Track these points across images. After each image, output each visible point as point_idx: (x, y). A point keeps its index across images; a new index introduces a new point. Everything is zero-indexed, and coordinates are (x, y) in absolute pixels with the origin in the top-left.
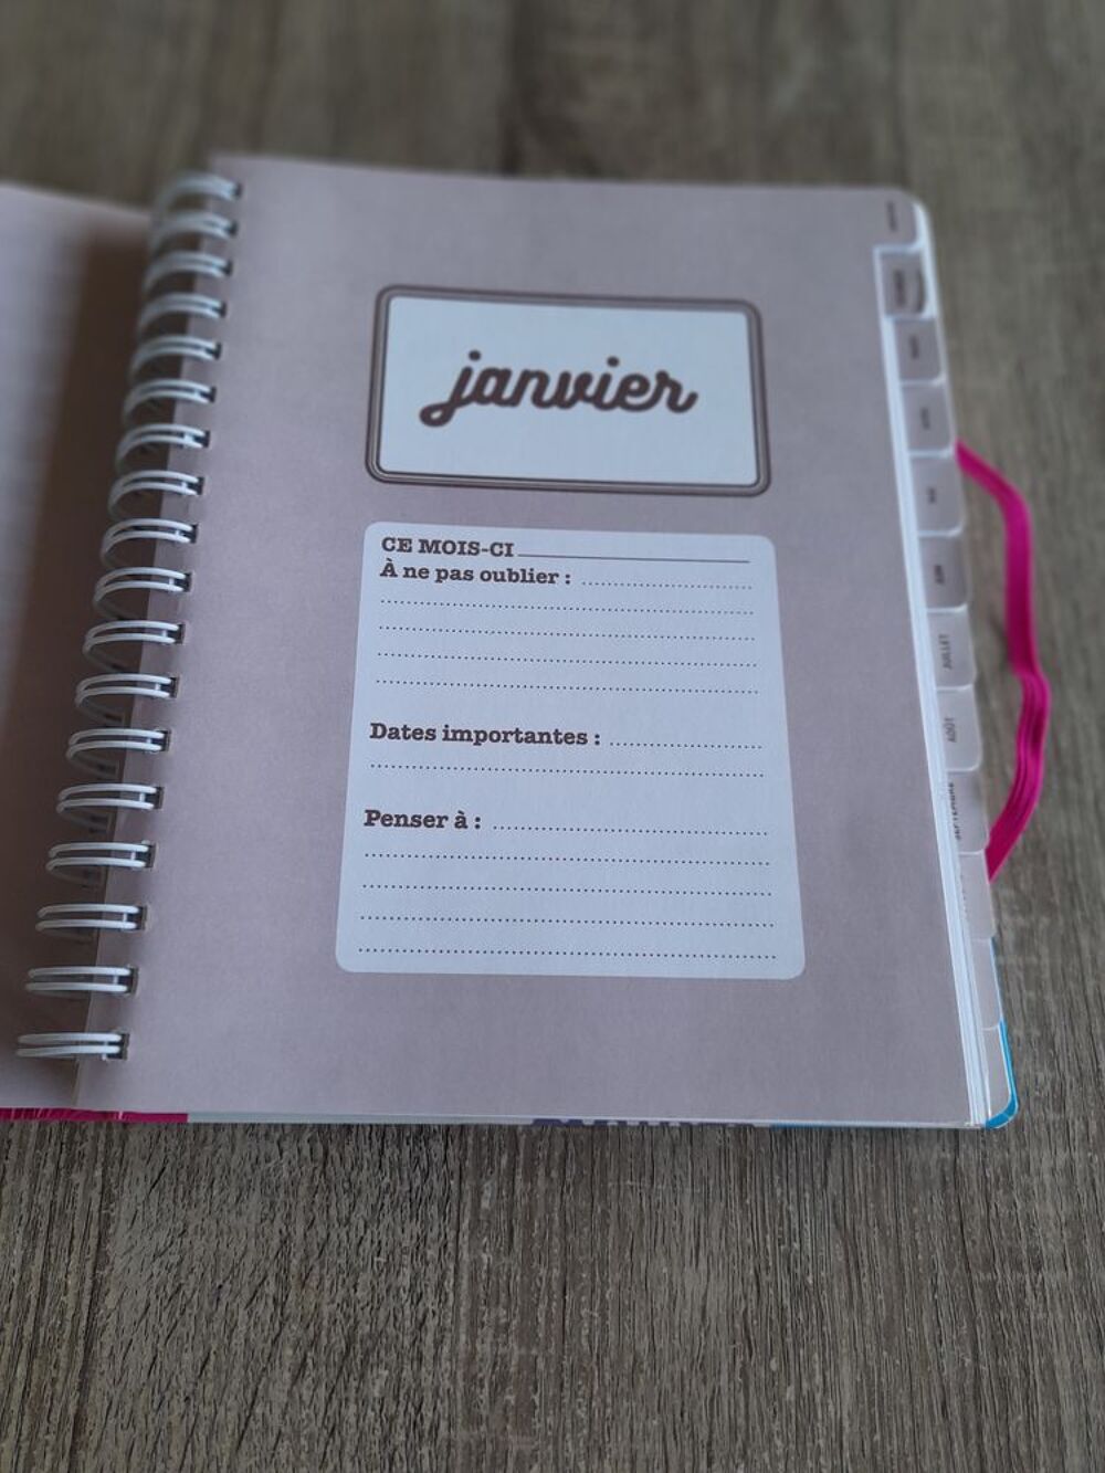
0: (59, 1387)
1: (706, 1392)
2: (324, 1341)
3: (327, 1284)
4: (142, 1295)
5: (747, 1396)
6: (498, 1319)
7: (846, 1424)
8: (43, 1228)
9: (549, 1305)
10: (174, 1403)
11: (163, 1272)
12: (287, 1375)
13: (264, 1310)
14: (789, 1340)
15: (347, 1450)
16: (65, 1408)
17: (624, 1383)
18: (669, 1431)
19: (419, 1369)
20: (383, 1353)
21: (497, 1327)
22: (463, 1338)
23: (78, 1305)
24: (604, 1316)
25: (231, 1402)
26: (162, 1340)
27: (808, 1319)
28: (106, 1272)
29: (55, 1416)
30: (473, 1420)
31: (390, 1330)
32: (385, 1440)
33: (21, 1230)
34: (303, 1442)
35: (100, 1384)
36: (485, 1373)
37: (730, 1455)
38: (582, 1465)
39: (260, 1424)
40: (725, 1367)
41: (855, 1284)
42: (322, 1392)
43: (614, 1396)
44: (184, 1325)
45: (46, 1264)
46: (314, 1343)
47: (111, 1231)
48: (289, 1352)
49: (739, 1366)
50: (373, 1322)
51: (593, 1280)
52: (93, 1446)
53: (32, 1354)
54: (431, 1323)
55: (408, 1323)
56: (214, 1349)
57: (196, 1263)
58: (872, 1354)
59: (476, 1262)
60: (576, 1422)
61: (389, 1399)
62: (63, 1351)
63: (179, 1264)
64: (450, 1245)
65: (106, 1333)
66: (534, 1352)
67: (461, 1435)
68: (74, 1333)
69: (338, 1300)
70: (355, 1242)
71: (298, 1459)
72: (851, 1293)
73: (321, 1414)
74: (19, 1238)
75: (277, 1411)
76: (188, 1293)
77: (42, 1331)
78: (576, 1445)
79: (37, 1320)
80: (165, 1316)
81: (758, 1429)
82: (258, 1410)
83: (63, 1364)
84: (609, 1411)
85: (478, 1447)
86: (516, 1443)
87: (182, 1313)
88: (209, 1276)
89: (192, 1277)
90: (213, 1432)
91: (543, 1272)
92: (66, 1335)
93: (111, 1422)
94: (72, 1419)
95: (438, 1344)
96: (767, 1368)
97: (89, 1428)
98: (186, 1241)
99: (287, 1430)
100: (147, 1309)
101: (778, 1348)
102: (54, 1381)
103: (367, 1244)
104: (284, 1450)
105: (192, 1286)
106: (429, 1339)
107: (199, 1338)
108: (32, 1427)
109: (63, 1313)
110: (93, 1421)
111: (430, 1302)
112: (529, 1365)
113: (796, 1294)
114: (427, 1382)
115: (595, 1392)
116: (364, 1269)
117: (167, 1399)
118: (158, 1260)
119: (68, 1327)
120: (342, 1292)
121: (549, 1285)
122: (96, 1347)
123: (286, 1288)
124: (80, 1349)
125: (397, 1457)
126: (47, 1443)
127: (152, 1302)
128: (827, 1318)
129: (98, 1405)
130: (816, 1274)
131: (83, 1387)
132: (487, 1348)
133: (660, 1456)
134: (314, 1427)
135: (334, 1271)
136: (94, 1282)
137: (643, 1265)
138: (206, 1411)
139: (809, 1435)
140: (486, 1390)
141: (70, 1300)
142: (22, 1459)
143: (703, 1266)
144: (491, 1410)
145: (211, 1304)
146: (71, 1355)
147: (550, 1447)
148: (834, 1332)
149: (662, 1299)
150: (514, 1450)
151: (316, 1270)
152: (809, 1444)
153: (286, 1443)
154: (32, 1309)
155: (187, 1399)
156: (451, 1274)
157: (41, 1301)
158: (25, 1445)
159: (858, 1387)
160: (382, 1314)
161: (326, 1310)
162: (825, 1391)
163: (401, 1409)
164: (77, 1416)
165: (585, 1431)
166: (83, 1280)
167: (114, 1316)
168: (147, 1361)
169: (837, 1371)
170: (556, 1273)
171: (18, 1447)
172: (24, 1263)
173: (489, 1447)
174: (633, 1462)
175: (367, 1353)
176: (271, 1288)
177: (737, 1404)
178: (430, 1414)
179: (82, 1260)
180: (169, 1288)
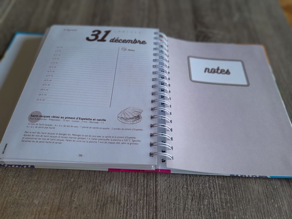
0: (152, 201)
1: (262, 205)
2: (196, 195)
3: (195, 186)
4: (164, 187)
5: (269, 206)
6: (224, 192)
7: (287, 211)
8: (146, 176)
9: (233, 190)
10: (172, 204)
11: (167, 183)
12: (190, 200)
13: (185, 190)
14: (274, 197)
15: (202, 213)
16: (154, 205)
17: (248, 203)
18: (257, 211)
19: (212, 200)
20: (206, 197)
21: (224, 193)
22: (219, 195)
24: (242, 192)
25: (181, 204)
26: (168, 194)
27: (276, 194)
28: (157, 183)
29: (152, 206)
30: (223, 209)
31: (206, 193)
32: (209, 211)
33: (142, 176)
34: (195, 211)
35: (159, 201)
36: (224, 201)
37: (268, 215)
38: (243, 216)
39: (187, 208)
40: (264, 201)
41: (283, 188)
42: (197, 203)
43: (246, 205)
44: (172, 192)
45: (147, 181)
46: (194, 195)
47: (157, 176)
48: (190, 197)
49: (266, 201)
50: (203, 192)
51: (239, 186)
52: (159, 211)
53: (147, 196)
54: (213, 192)
55: (209, 193)
56: (177, 196)
57: (172, 182)
58: (289, 199)
59: (219, 183)
60: (241, 209)
61: (208, 205)
62: (152, 196)
63: (169, 182)
64: (214, 180)
65: (159, 193)
66: (231, 198)
67: (221, 211)
68: (153, 193)
69: (197, 188)
70: (198, 179)
71: (194, 214)
72: (283, 190)
73: (197, 207)
74: (142, 177)
75: (189, 206)
76: (172, 187)
77: (148, 192)
78: (241, 213)
80: (168, 190)
81: (272, 211)
82: (186, 206)
83: (152, 197)
84: (246, 208)
85: (225, 213)
86: (231, 213)
87: (171, 190)
88: (174, 184)
89: (172, 184)
90: (179, 209)
91: (230, 185)
92: (152, 193)
93: (161, 207)
94: (155, 207)
95: (215, 196)
96: (271, 201)
97: (158, 208)
98: (170, 178)
99: (192, 209)
100: (165, 189)
101: (272, 198)
102: (151, 200)
103: (200, 180)
104: (192, 212)
106: (213, 195)
107: (174, 194)
108: (148, 207)
109: (151, 190)
110: (158, 207)
111: (212, 189)
112: (231, 200)
113: (273, 189)
114: (214, 202)
115: (243, 204)
116: (200, 184)
117: (170, 204)
118: (166, 181)
120: (197, 187)
121: (232, 187)
122: (157, 195)
123: (188, 186)
124: (155, 195)
125: (211, 214)
126: (151, 210)
128: (280, 193)
129: (159, 204)
130: (276, 186)
131: (156, 201)
132: (223, 197)
133: (256, 215)
134: (197, 209)
135: (195, 184)
136: (156, 185)
137: (247, 184)
138: (177, 206)
139: (281, 213)
140: (224, 204)
141: (152, 187)
142: (147, 213)
143: (257, 185)
144: (226, 207)
145: (176, 188)
146: (153, 196)
147: (237, 213)
148: (281, 196)
149: (251, 190)
150: (231, 214)
151: (192, 184)
152: (281, 214)
153: (192, 211)
154: (146, 189)
155: (174, 204)
156: (215, 185)
157: (147, 187)
158: (148, 211)
159: (288, 205)
160: (205, 191)
161: (195, 190)
162: (282, 205)
163: (211, 206)
164: (156, 206)
165: (242, 211)
166: (154, 184)
167: (160, 190)
168: (166, 197)
169: (283, 202)
170: (233, 185)
171: (147, 211)
172: (144, 181)
173: (227, 213)
174: (252, 216)
175: (203, 197)
176: (185, 186)
177: (267, 207)
178: (216, 207)
179: (153, 181)
180: (168, 186)
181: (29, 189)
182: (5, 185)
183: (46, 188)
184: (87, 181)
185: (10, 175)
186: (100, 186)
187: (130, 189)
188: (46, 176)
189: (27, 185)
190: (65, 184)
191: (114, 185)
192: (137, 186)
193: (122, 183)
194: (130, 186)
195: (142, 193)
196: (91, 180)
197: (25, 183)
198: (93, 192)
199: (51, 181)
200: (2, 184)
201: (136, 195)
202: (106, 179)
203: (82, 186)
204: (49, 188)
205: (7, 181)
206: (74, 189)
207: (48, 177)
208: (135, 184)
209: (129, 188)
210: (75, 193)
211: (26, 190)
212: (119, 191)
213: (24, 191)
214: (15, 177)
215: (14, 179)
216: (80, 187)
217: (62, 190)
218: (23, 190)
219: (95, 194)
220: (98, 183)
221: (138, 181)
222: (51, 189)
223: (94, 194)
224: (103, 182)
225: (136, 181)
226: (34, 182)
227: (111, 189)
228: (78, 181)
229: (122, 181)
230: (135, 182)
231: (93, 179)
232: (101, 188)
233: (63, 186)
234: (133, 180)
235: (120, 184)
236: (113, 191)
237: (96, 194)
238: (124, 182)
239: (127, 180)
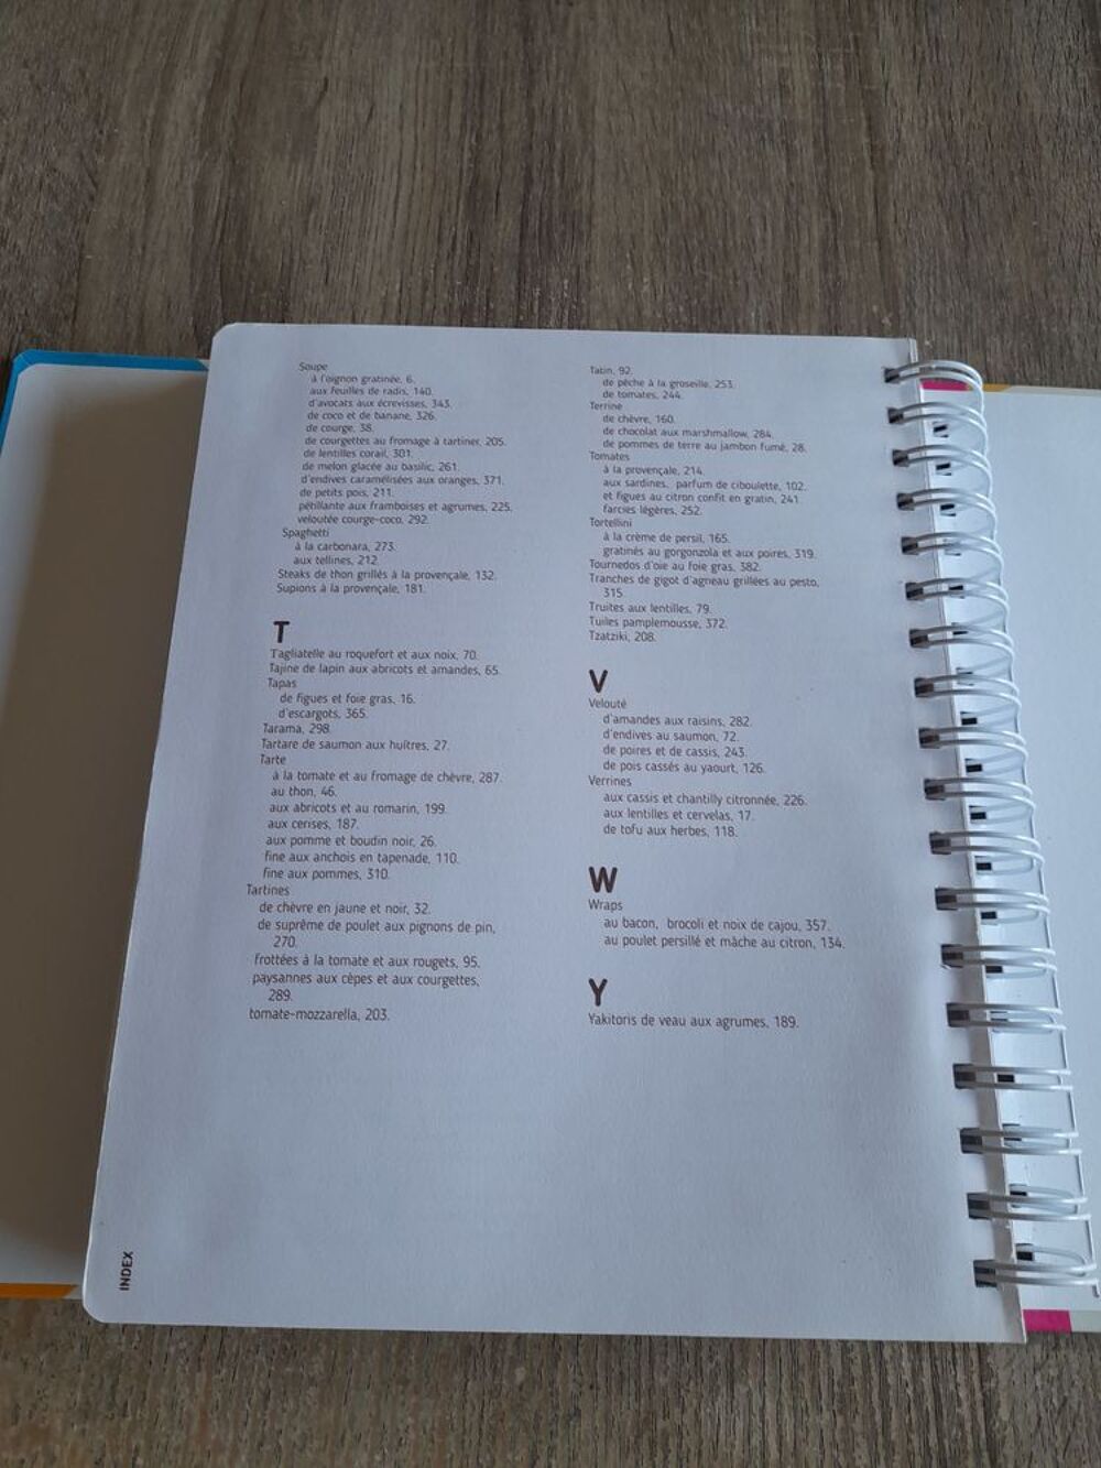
4: (1031, 1408)
11: (1047, 1386)
23: (974, 1418)
26: (1061, 1452)
28: (993, 1385)
44: (1077, 1437)
45: (935, 1376)
57: (1075, 1377)
62: (970, 1462)
63: (1059, 1377)
65: (1007, 1445)
68: (976, 1444)
76: (1075, 1406)
77: (946, 1442)
79: (939, 1431)
80: (1057, 1429)
87: (1074, 1425)
89: (1074, 1391)
92: (970, 1445)
100: (1040, 1418)
105: (1076, 1399)
109: (961, 1426)
118: (1038, 1377)
119: (970, 1440)
122: (1000, 1459)
124: (985, 1460)
127: (1042, 1415)
136: (984, 1395)
141: (965, 1411)
154: (932, 1421)
157: (938, 1412)
166: (972, 1392)
167: (1010, 1430)
172: (914, 1375)
179: (967, 1371)
180: (1054, 1401)
181: (295, 1436)
182: (163, 1413)
183: (388, 1423)
184: (601, 1380)
185: (172, 1350)
186: (677, 1410)
187: (846, 1421)
188: (375, 1353)
189: (279, 1410)
190: (486, 1398)
191: (756, 1397)
192: (884, 1402)
193: (795, 1387)
194: (844, 1404)
195: (917, 1451)
196: (621, 1373)
197: (267, 1398)
198: (645, 1446)
199: (406, 1382)
200: (142, 1406)
201: (882, 1461)
202: (708, 1368)
203: (578, 1412)
204: (401, 1427)
205: (163, 1391)
206: (537, 1428)
207: (388, 1360)
208: (868, 1394)
209: (840, 1419)
210: (550, 1456)
211: (281, 1442)
212: (789, 1439)
213: (267, 1447)
214: (203, 1364)
215: (201, 1377)
216: (568, 1418)
217: (475, 1435)
218: (261, 1444)
219: (660, 1454)
220: (664, 1391)
221: (883, 1374)
222: (412, 1436)
223: (652, 1455)
224: (692, 1384)
225: (875, 1375)
226: (312, 1391)
227: (740, 1425)
228: (552, 1383)
229: (794, 1376)
230: (867, 1379)
231: (633, 1366)
232: (686, 1421)
233: (478, 1410)
234: (857, 1371)
235: (785, 1393)
236: (755, 1440)
237: (666, 1457)
238: (805, 1379)
239: (823, 1367)
